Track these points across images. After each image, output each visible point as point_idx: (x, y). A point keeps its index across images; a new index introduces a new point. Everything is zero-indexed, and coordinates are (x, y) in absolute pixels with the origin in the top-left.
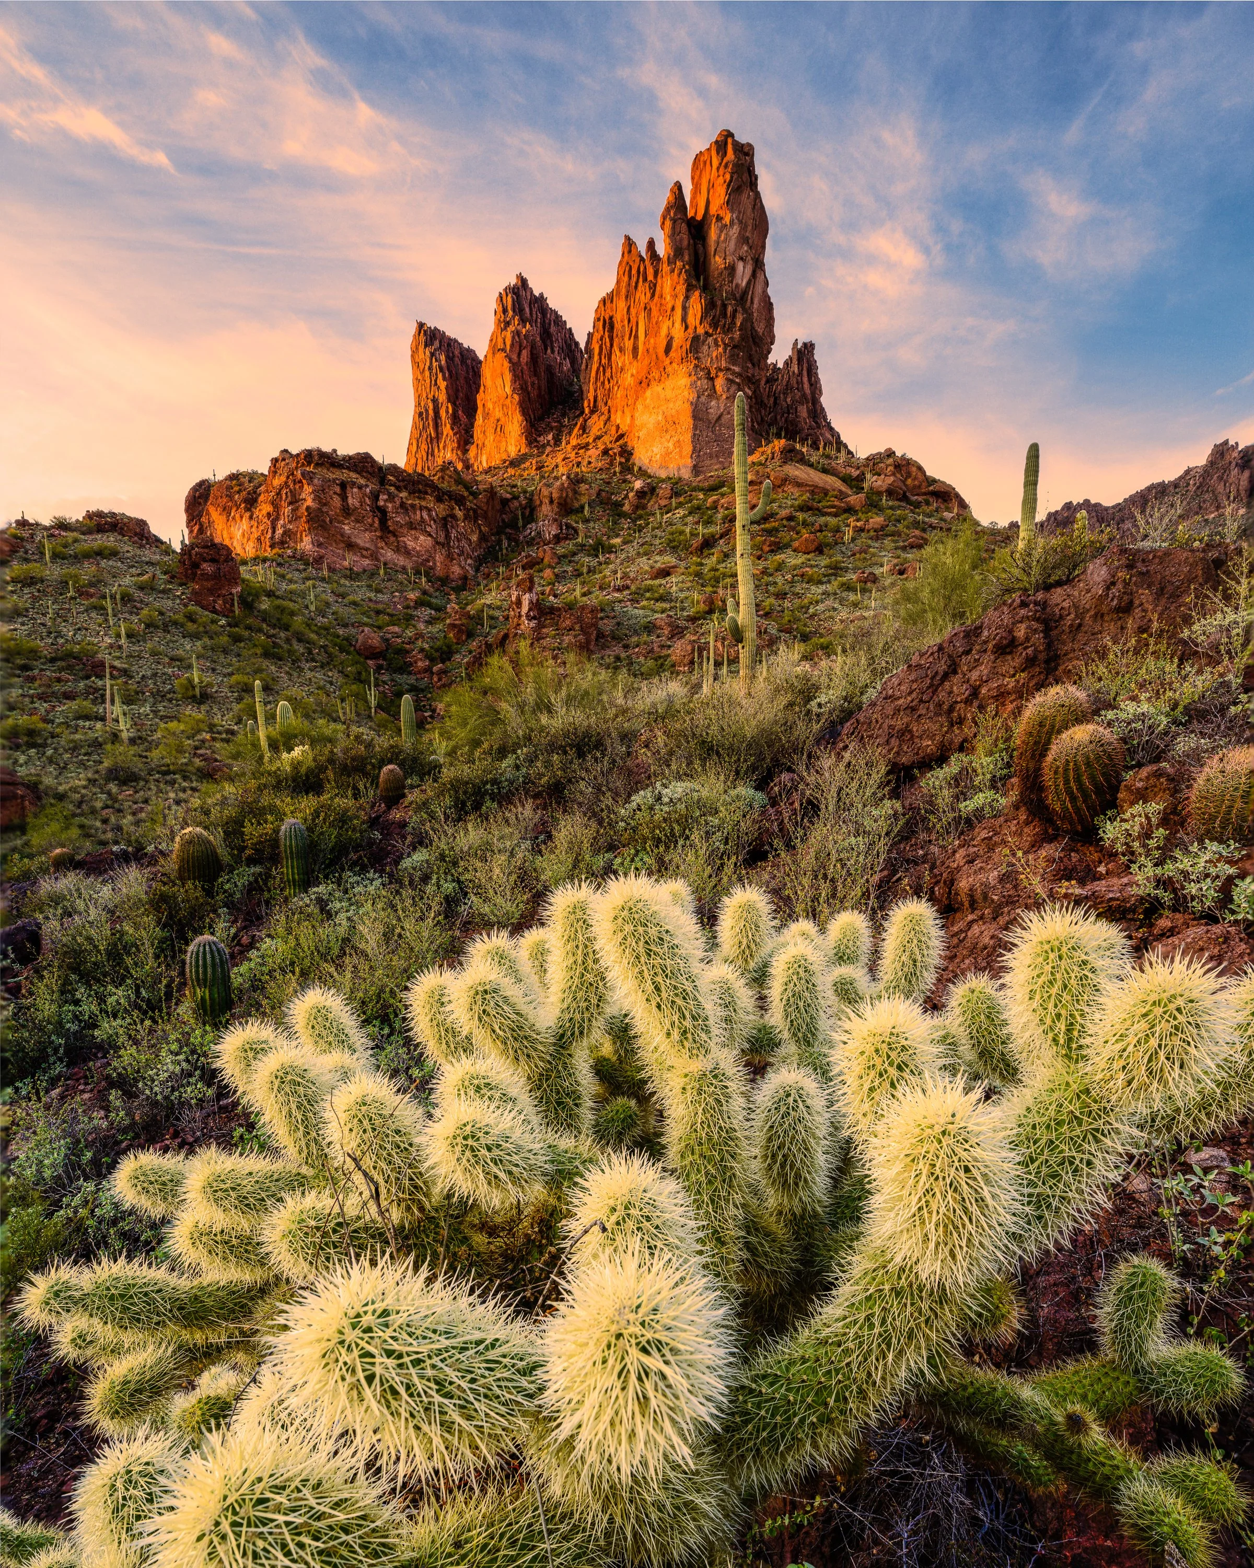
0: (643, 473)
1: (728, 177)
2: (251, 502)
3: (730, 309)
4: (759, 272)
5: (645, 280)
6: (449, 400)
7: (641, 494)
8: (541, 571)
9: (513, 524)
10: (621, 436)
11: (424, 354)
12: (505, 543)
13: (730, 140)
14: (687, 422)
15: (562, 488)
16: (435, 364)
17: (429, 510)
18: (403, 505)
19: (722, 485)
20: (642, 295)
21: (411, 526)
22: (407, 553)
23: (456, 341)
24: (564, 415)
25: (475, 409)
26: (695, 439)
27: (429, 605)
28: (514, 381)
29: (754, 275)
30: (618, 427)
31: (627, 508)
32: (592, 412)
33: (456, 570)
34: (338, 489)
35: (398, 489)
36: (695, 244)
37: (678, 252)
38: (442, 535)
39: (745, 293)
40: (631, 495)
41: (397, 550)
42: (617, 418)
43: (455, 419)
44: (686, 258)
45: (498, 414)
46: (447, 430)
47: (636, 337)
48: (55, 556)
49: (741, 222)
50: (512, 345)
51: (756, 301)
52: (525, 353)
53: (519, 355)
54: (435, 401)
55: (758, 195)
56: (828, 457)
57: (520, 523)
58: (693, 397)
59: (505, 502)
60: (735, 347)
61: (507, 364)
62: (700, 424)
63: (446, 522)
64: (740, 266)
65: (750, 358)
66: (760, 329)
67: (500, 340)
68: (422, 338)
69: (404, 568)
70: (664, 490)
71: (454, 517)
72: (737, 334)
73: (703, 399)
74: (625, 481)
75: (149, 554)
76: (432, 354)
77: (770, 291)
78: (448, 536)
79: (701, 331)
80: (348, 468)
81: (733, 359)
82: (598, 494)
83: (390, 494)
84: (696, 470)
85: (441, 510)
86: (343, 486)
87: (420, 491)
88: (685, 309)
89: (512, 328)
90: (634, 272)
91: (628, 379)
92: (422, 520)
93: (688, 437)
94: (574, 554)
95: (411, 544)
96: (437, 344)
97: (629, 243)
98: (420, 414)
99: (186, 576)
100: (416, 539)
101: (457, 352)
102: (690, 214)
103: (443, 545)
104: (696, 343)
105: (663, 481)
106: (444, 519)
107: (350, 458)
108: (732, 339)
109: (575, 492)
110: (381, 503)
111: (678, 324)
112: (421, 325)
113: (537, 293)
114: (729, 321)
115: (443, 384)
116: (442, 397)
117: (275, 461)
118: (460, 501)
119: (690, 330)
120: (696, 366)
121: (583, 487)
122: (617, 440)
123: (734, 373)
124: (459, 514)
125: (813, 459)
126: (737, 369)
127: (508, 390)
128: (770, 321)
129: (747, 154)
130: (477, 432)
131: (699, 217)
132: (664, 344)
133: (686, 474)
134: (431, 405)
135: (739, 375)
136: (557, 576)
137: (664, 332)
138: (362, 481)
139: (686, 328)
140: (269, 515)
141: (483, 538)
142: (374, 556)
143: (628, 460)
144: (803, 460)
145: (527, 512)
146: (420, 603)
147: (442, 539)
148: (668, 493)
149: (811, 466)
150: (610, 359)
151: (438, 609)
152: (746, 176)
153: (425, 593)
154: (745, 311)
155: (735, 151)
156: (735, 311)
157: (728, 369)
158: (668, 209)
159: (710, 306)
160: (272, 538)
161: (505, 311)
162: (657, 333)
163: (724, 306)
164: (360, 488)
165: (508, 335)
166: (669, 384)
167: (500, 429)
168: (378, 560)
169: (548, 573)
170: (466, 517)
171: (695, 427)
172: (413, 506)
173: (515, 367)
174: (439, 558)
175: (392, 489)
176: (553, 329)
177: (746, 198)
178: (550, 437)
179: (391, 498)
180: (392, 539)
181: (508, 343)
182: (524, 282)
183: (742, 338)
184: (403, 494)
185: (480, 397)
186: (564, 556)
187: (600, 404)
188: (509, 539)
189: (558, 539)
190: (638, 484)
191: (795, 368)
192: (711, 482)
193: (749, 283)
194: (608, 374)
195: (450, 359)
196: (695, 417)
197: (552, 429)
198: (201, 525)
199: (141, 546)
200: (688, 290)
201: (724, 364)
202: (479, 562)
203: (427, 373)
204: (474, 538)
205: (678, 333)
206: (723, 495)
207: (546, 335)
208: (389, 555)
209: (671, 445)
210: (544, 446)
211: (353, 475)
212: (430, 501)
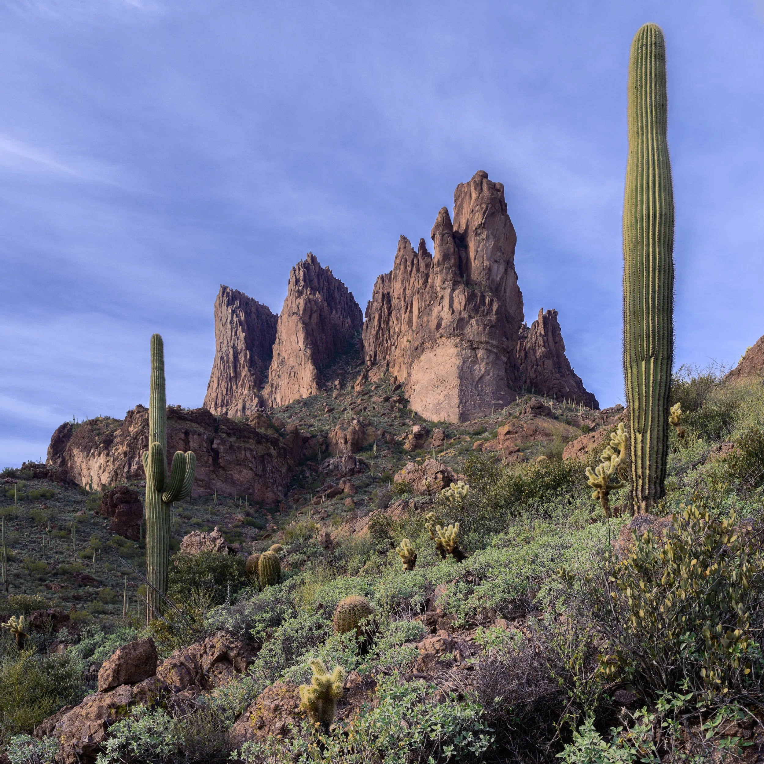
0: (418, 419)
1: (484, 206)
2: (108, 443)
3: (487, 300)
4: (509, 270)
5: (418, 270)
6: (247, 348)
7: (418, 436)
8: (342, 499)
9: (314, 458)
10: (399, 387)
11: (226, 312)
12: (308, 474)
13: (485, 181)
14: (454, 381)
15: (354, 432)
16: (235, 319)
17: (251, 450)
18: (231, 447)
19: (484, 430)
20: (416, 282)
21: (239, 463)
22: (233, 483)
23: (253, 300)
24: (347, 364)
25: (270, 356)
26: (462, 394)
27: (254, 525)
28: (306, 338)
29: (506, 271)
30: (396, 379)
31: (407, 446)
32: (374, 363)
33: (270, 495)
34: (182, 436)
35: (229, 435)
36: (459, 250)
37: (446, 257)
38: (260, 469)
39: (499, 285)
40: (410, 437)
41: (225, 481)
42: (394, 371)
43: (252, 363)
44: (452, 261)
45: (291, 362)
46: (244, 372)
47: (411, 311)
48: (20, 499)
49: (495, 237)
50: (305, 310)
51: (508, 291)
52: (315, 316)
53: (310, 317)
54: (234, 348)
55: (507, 217)
56: (571, 410)
57: (320, 457)
58: (458, 362)
59: (306, 440)
60: (492, 326)
61: (300, 325)
62: (465, 382)
63: (263, 459)
64: (495, 266)
65: (505, 335)
66: (512, 311)
67: (294, 305)
68: (225, 299)
69: (230, 495)
70: (437, 432)
71: (270, 455)
72: (494, 317)
73: (468, 364)
74: (404, 424)
75: (73, 495)
76: (233, 312)
77: (519, 283)
78: (264, 470)
79: (464, 315)
80: (191, 421)
81: (491, 335)
82: (383, 435)
83: (222, 439)
84: (463, 417)
85: (260, 450)
86: (187, 433)
87: (245, 437)
88: (451, 298)
89: (304, 297)
90: (408, 263)
91: (404, 342)
92: (246, 458)
93: (456, 392)
94: (368, 485)
95: (236, 476)
96: (237, 303)
97: (404, 240)
98: (222, 358)
99: (108, 513)
100: (241, 472)
101: (253, 309)
102: (455, 229)
103: (260, 476)
104: (461, 324)
105: (436, 425)
106: (262, 456)
107: (193, 412)
108: (490, 320)
109: (364, 433)
110: (215, 446)
111: (446, 309)
112: (224, 289)
113: (323, 267)
114: (487, 307)
115: (242, 335)
116: (241, 345)
117: (131, 414)
118: (275, 443)
119: (456, 314)
120: (462, 340)
121: (370, 430)
122: (396, 389)
123: (492, 345)
124: (274, 452)
125: (558, 412)
126: (494, 342)
127: (301, 344)
128: (520, 304)
129: (498, 190)
130: (271, 375)
131: (462, 231)
132: (436, 322)
133: (454, 419)
134: (231, 351)
135: (497, 347)
136: (356, 504)
137: (435, 313)
138: (201, 430)
139: (453, 312)
140: (125, 454)
141: (290, 469)
142: (208, 486)
143: (405, 407)
144: (549, 414)
145: (324, 448)
146: (245, 524)
147: (260, 472)
148: (441, 436)
149: (556, 418)
150: (388, 324)
151: (260, 528)
152: (498, 205)
153: (248, 514)
154: (499, 299)
155: (489, 189)
156: (491, 302)
157: (487, 343)
158: (437, 227)
159: (471, 298)
160: (128, 472)
161: (297, 281)
162: (429, 314)
163: (483, 297)
164: (199, 435)
165: (302, 302)
166: (440, 351)
167: (294, 375)
168: (210, 488)
169: (348, 501)
170: (279, 455)
171: (461, 385)
172: (239, 448)
173: (306, 326)
174: (257, 486)
175: (224, 435)
176: (336, 294)
177: (499, 219)
178: (337, 383)
179: (223, 442)
180: (222, 472)
181: (302, 308)
182: (313, 259)
183: (498, 320)
184: (233, 439)
185: (275, 347)
186: (360, 487)
187: (380, 357)
188: (310, 469)
189: (352, 472)
190: (416, 429)
191: (541, 330)
192: (476, 427)
193: (502, 278)
194: (386, 336)
195: (247, 315)
196: (461, 377)
197: (338, 375)
198: (64, 458)
199: (66, 489)
200: (454, 285)
201: (483, 339)
202: (288, 488)
203: (229, 326)
204: (284, 470)
205: (446, 316)
206: (486, 440)
207: (330, 298)
208: (219, 484)
209: (441, 397)
210: (331, 390)
211: (195, 425)
212: (252, 444)
